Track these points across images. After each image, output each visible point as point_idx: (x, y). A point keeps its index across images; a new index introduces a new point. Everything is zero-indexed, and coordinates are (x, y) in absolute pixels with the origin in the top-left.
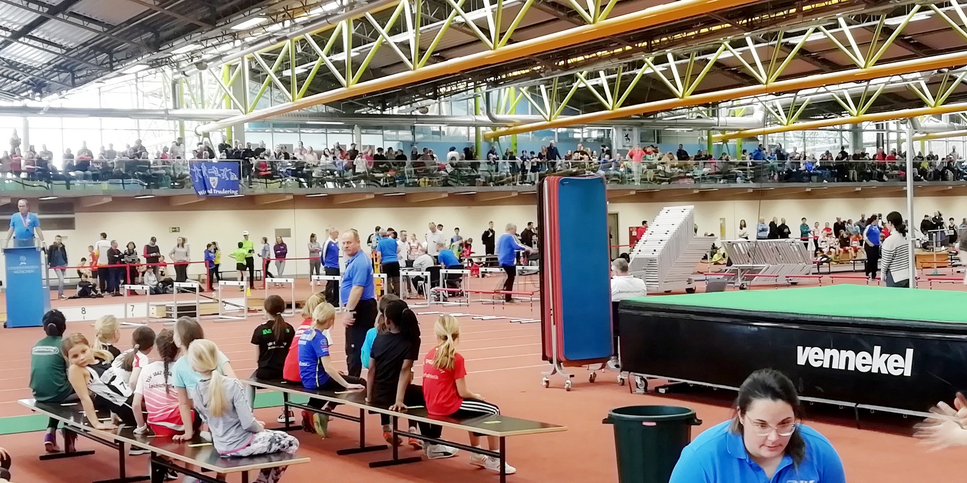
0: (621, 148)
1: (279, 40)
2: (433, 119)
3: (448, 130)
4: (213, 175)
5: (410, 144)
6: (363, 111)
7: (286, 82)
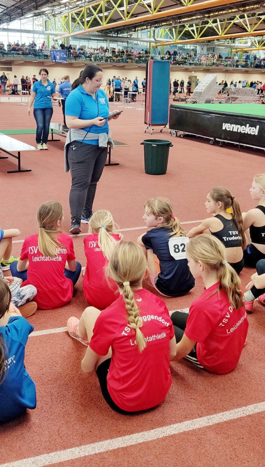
0: (200, 53)
1: (80, 7)
2: (135, 39)
3: (141, 43)
4: (58, 55)
5: (126, 48)
6: (111, 35)
7: (83, 23)
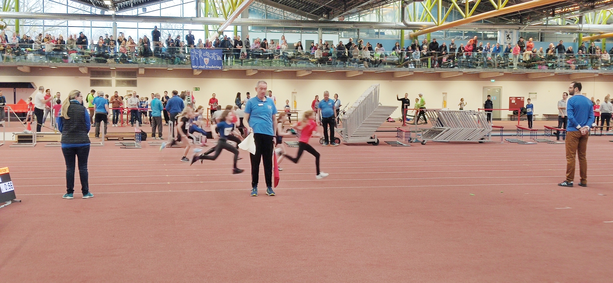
4: (206, 57)
